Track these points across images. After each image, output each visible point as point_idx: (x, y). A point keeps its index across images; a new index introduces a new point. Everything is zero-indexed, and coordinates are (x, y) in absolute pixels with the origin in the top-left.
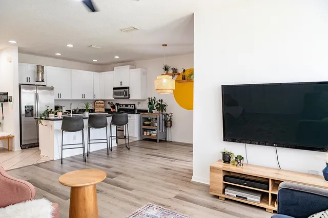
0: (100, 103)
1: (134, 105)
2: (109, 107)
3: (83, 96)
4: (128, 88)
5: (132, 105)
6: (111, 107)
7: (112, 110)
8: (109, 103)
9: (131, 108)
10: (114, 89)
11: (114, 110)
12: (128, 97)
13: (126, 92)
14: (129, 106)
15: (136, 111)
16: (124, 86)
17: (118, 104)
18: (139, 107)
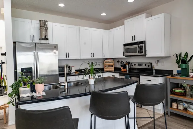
0: (109, 62)
1: (151, 63)
2: (118, 66)
3: (92, 55)
4: (143, 42)
5: (147, 64)
6: (122, 66)
7: (122, 70)
8: (118, 62)
9: (146, 67)
10: (125, 45)
11: (125, 70)
12: (143, 54)
13: (142, 49)
14: (144, 65)
15: (154, 71)
16: (138, 40)
17: (129, 63)
18: (157, 66)
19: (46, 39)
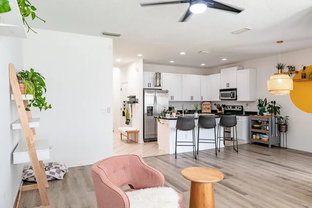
0: (206, 105)
1: (242, 107)
2: (215, 108)
3: (192, 98)
4: (236, 89)
5: (239, 107)
6: (218, 108)
7: (218, 112)
8: (215, 104)
9: (238, 109)
10: (221, 90)
11: (221, 112)
12: (235, 98)
13: (233, 94)
14: (236, 107)
15: (244, 113)
16: (230, 87)
17: (224, 106)
18: (246, 109)
19: (160, 86)
